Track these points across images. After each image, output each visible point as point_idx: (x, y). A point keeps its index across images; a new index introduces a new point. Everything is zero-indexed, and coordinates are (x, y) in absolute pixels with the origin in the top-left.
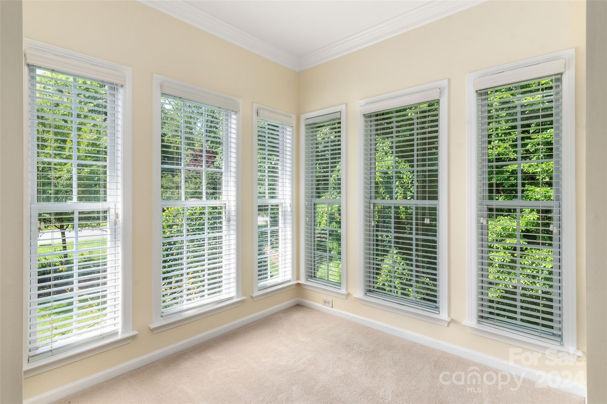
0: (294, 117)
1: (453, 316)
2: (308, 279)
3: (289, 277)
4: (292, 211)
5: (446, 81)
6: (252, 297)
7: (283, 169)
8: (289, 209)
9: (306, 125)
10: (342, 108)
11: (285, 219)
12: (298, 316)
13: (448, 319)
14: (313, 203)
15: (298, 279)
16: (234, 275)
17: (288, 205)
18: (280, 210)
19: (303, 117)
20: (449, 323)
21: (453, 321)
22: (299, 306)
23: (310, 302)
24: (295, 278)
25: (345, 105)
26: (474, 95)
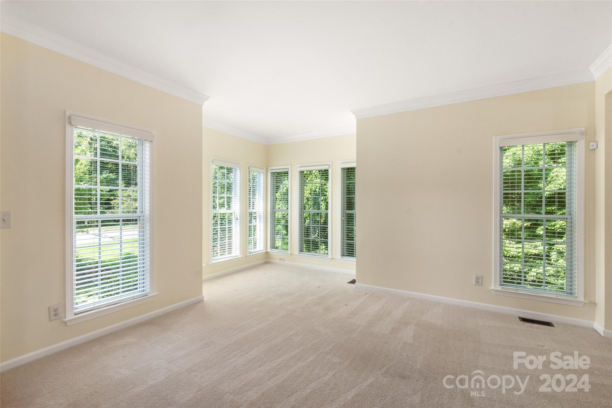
0: (265, 168)
1: (333, 257)
2: (272, 250)
3: (262, 249)
4: (263, 216)
5: (331, 162)
6: (246, 256)
7: (259, 195)
8: (262, 214)
9: (271, 173)
10: (289, 167)
11: (260, 220)
12: (267, 266)
13: (332, 258)
14: (274, 211)
15: (266, 249)
16: (239, 245)
17: (262, 213)
18: (257, 214)
19: (270, 168)
20: (332, 259)
21: (333, 258)
22: (267, 263)
23: (273, 260)
24: (265, 249)
25: (290, 166)
26: (340, 169)
